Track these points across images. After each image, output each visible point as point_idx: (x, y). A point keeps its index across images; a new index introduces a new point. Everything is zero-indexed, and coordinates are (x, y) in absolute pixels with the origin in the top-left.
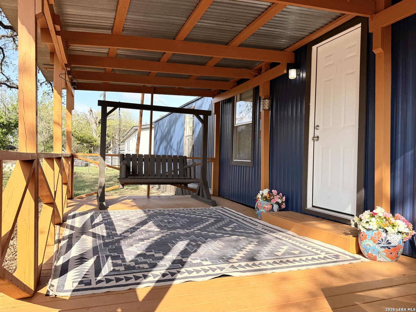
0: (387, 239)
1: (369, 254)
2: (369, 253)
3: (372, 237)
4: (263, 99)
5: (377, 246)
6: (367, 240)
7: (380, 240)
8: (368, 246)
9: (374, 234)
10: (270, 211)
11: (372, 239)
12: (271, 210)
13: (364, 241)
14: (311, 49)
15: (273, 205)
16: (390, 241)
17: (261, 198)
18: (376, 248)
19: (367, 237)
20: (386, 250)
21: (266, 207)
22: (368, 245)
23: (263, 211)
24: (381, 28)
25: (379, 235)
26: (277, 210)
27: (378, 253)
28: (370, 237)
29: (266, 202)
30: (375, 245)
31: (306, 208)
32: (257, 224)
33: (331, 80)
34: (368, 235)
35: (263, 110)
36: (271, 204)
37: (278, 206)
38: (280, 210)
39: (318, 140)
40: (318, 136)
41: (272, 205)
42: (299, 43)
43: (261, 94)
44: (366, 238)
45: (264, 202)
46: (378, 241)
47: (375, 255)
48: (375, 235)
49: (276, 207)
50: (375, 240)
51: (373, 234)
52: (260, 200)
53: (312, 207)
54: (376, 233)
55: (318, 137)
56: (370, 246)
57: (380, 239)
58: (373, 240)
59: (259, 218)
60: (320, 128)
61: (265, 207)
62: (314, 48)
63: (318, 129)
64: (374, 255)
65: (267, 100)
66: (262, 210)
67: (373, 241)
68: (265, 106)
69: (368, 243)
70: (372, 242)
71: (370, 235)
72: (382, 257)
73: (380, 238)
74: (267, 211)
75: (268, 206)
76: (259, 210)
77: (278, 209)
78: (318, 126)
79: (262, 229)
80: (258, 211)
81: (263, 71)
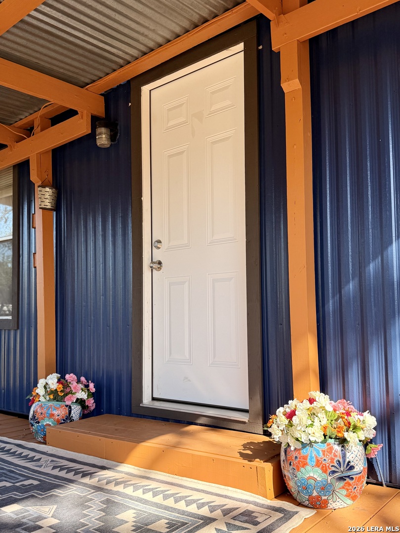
0: (347, 460)
1: (313, 498)
2: (314, 495)
3: (318, 461)
4: (39, 186)
5: (329, 478)
6: (308, 468)
7: (336, 465)
8: (312, 482)
9: (321, 453)
10: (64, 420)
11: (318, 464)
12: (67, 418)
13: (302, 469)
14: (140, 91)
15: (70, 407)
16: (352, 464)
17: (43, 396)
18: (329, 482)
19: (308, 461)
20: (346, 483)
21: (56, 412)
22: (310, 478)
23: (48, 423)
24: (296, 41)
25: (331, 454)
26: (78, 416)
27: (332, 493)
28: (314, 460)
29: (55, 403)
30: (324, 475)
31: (141, 405)
32: (38, 456)
33: (181, 153)
34: (309, 457)
35: (40, 208)
36: (67, 406)
37: (80, 407)
38: (86, 415)
39: (160, 269)
40: (159, 261)
41: (67, 408)
42: (117, 73)
43: (34, 177)
44: (305, 465)
45: (51, 403)
46: (332, 466)
47: (326, 498)
48: (324, 455)
49: (76, 411)
50: (325, 465)
51: (318, 453)
52: (42, 399)
53: (151, 400)
54: (325, 451)
55: (160, 263)
56: (315, 480)
57: (335, 461)
58: (321, 466)
59: (40, 439)
60: (164, 246)
61: (53, 415)
62: (145, 89)
63: (159, 248)
64: (323, 498)
65: (47, 189)
66: (46, 422)
67: (322, 469)
68: (44, 200)
69: (312, 475)
70: (320, 471)
71: (313, 455)
72: (339, 500)
73: (334, 459)
74: (58, 421)
75: (60, 412)
76: (39, 423)
77: (80, 414)
78: (159, 242)
79: (54, 468)
80: (36, 425)
81: (37, 129)
